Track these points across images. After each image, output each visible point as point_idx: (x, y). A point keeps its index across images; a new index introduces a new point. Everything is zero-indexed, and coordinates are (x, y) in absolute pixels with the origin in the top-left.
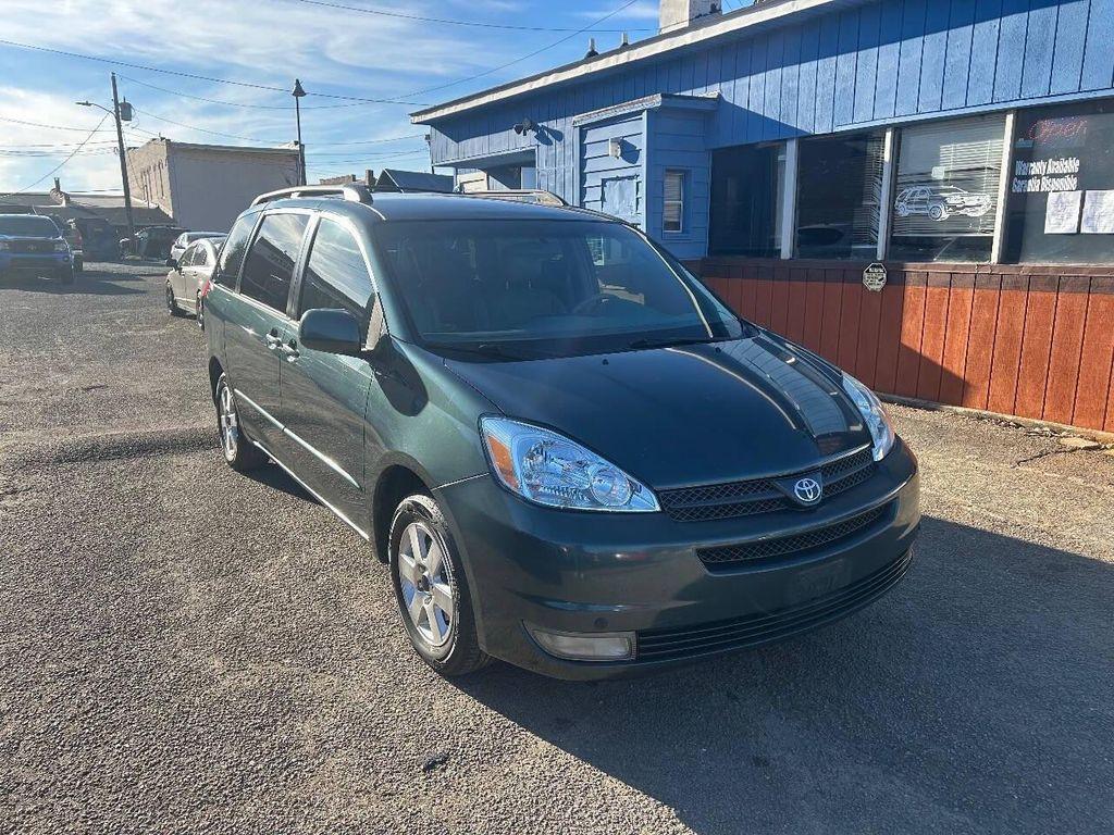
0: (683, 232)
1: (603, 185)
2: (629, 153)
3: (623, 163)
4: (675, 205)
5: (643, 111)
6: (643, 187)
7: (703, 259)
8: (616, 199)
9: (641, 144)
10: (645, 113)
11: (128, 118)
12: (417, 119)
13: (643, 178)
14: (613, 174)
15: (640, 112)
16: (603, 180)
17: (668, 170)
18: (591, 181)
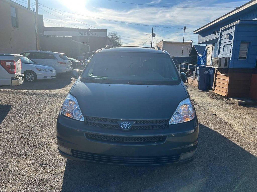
0: (247, 60)
1: (224, 47)
2: (230, 37)
3: (229, 40)
4: (245, 52)
5: (234, 25)
6: (232, 46)
7: (254, 69)
8: (226, 51)
9: (233, 35)
10: (235, 26)
11: (154, 37)
12: (195, 32)
13: (232, 45)
14: (226, 44)
15: (234, 26)
16: (224, 45)
17: (241, 42)
18: (222, 46)
